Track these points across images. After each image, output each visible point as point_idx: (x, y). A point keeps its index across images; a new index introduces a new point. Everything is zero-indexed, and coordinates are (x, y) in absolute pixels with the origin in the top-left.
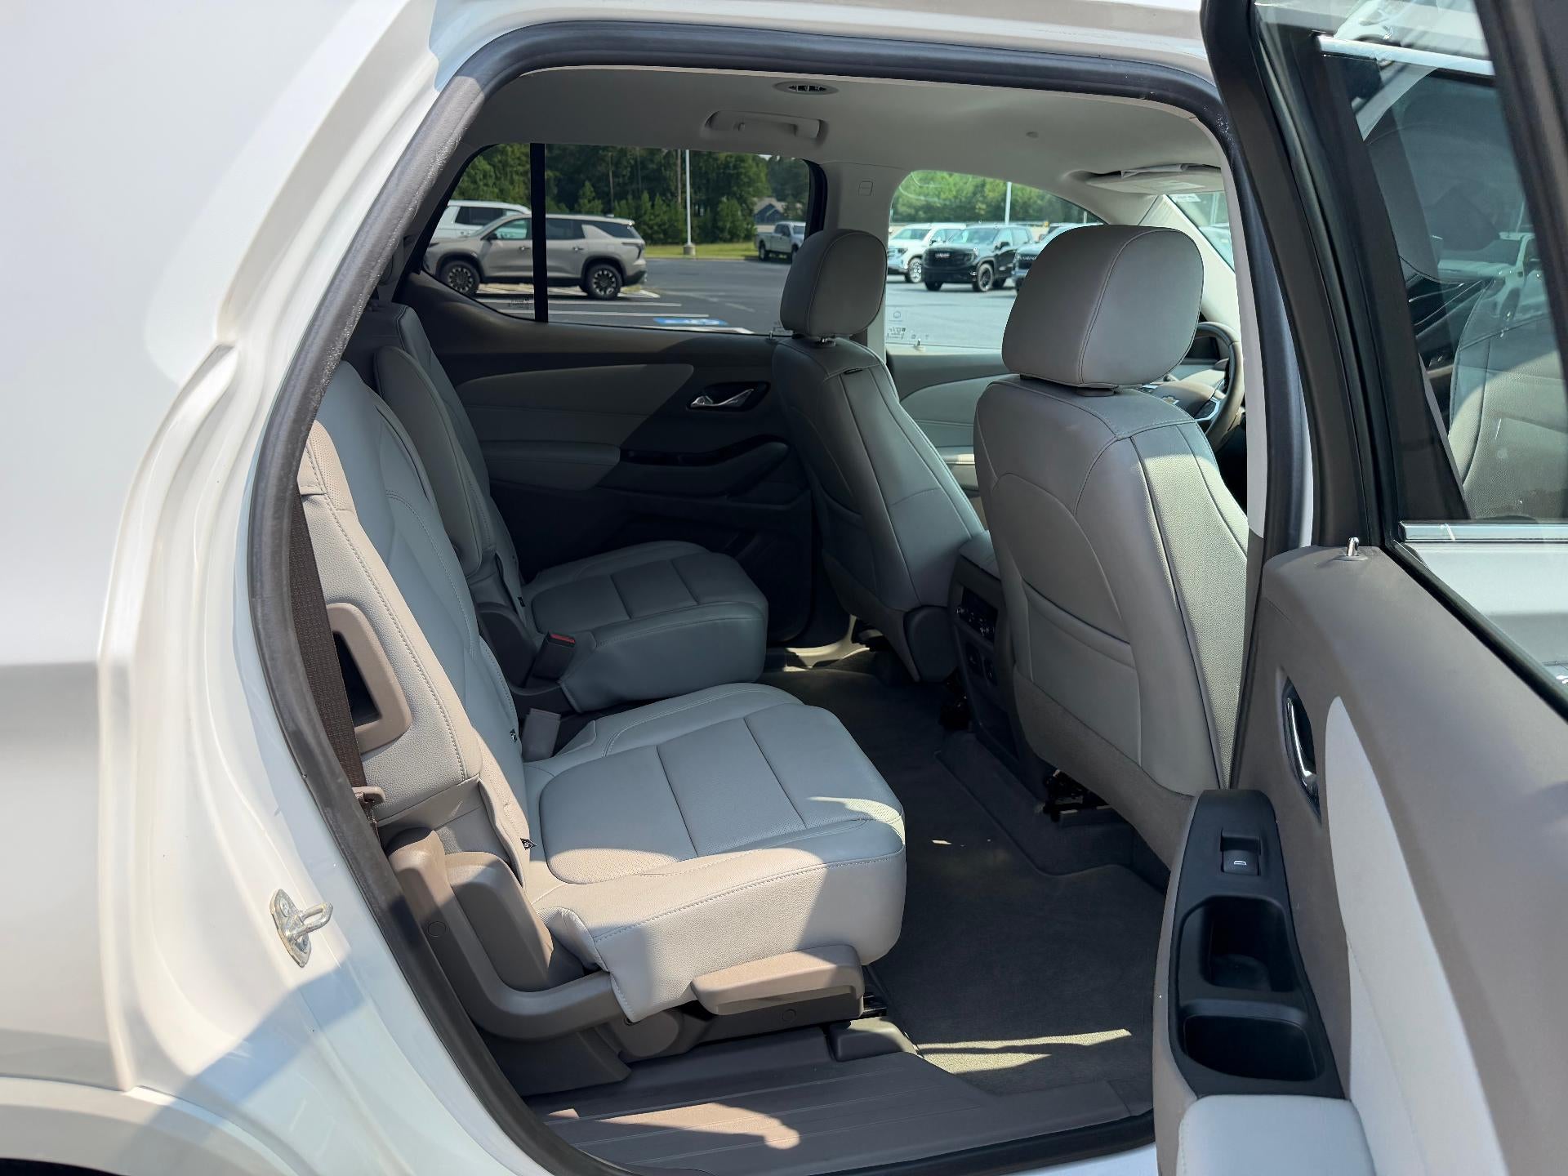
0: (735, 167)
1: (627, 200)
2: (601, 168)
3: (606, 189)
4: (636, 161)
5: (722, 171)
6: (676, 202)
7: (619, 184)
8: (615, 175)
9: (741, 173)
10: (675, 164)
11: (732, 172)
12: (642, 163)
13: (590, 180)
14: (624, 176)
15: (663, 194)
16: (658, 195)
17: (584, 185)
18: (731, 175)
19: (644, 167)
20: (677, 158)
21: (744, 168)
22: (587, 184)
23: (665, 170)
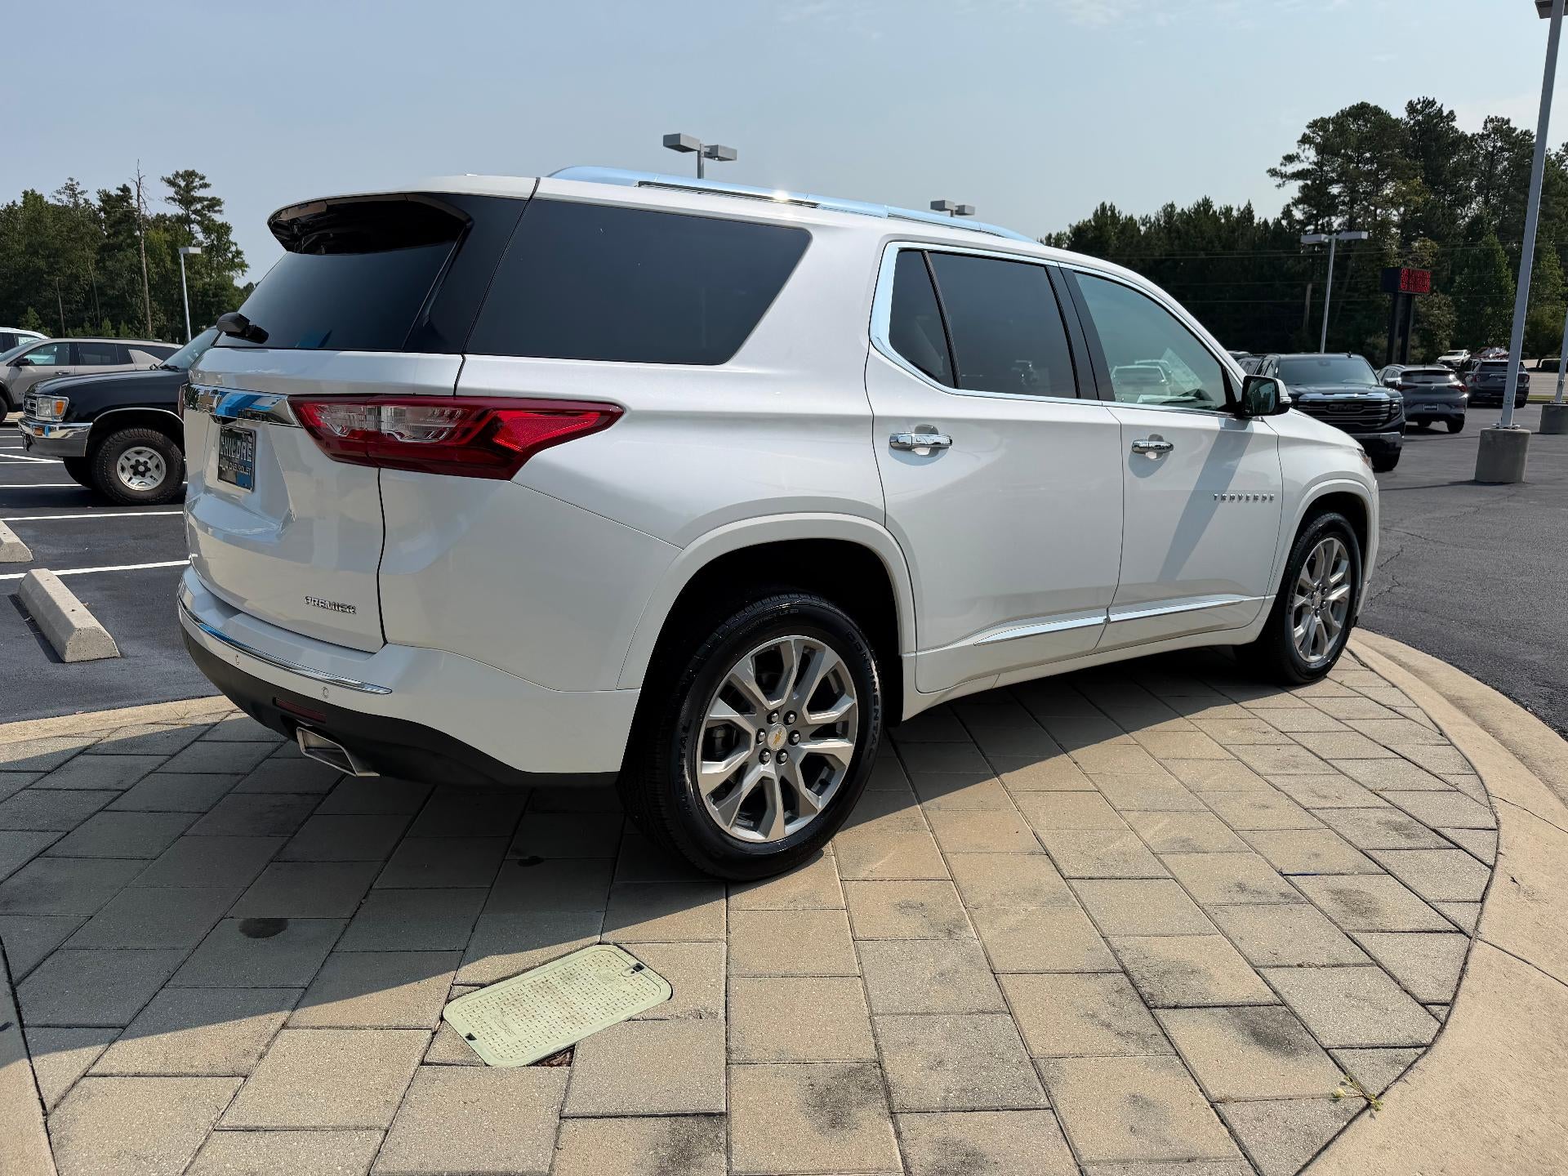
0: (215, 295)
1: (83, 327)
2: (48, 294)
3: (55, 316)
4: (92, 286)
5: (200, 298)
6: (145, 330)
7: (71, 311)
8: (65, 302)
9: (224, 302)
10: (141, 291)
11: (212, 300)
12: (98, 288)
13: (33, 306)
14: (77, 302)
15: (129, 321)
16: (123, 323)
17: (26, 312)
18: (212, 304)
19: (102, 293)
20: (143, 285)
21: (227, 296)
22: (30, 309)
23: (131, 297)
